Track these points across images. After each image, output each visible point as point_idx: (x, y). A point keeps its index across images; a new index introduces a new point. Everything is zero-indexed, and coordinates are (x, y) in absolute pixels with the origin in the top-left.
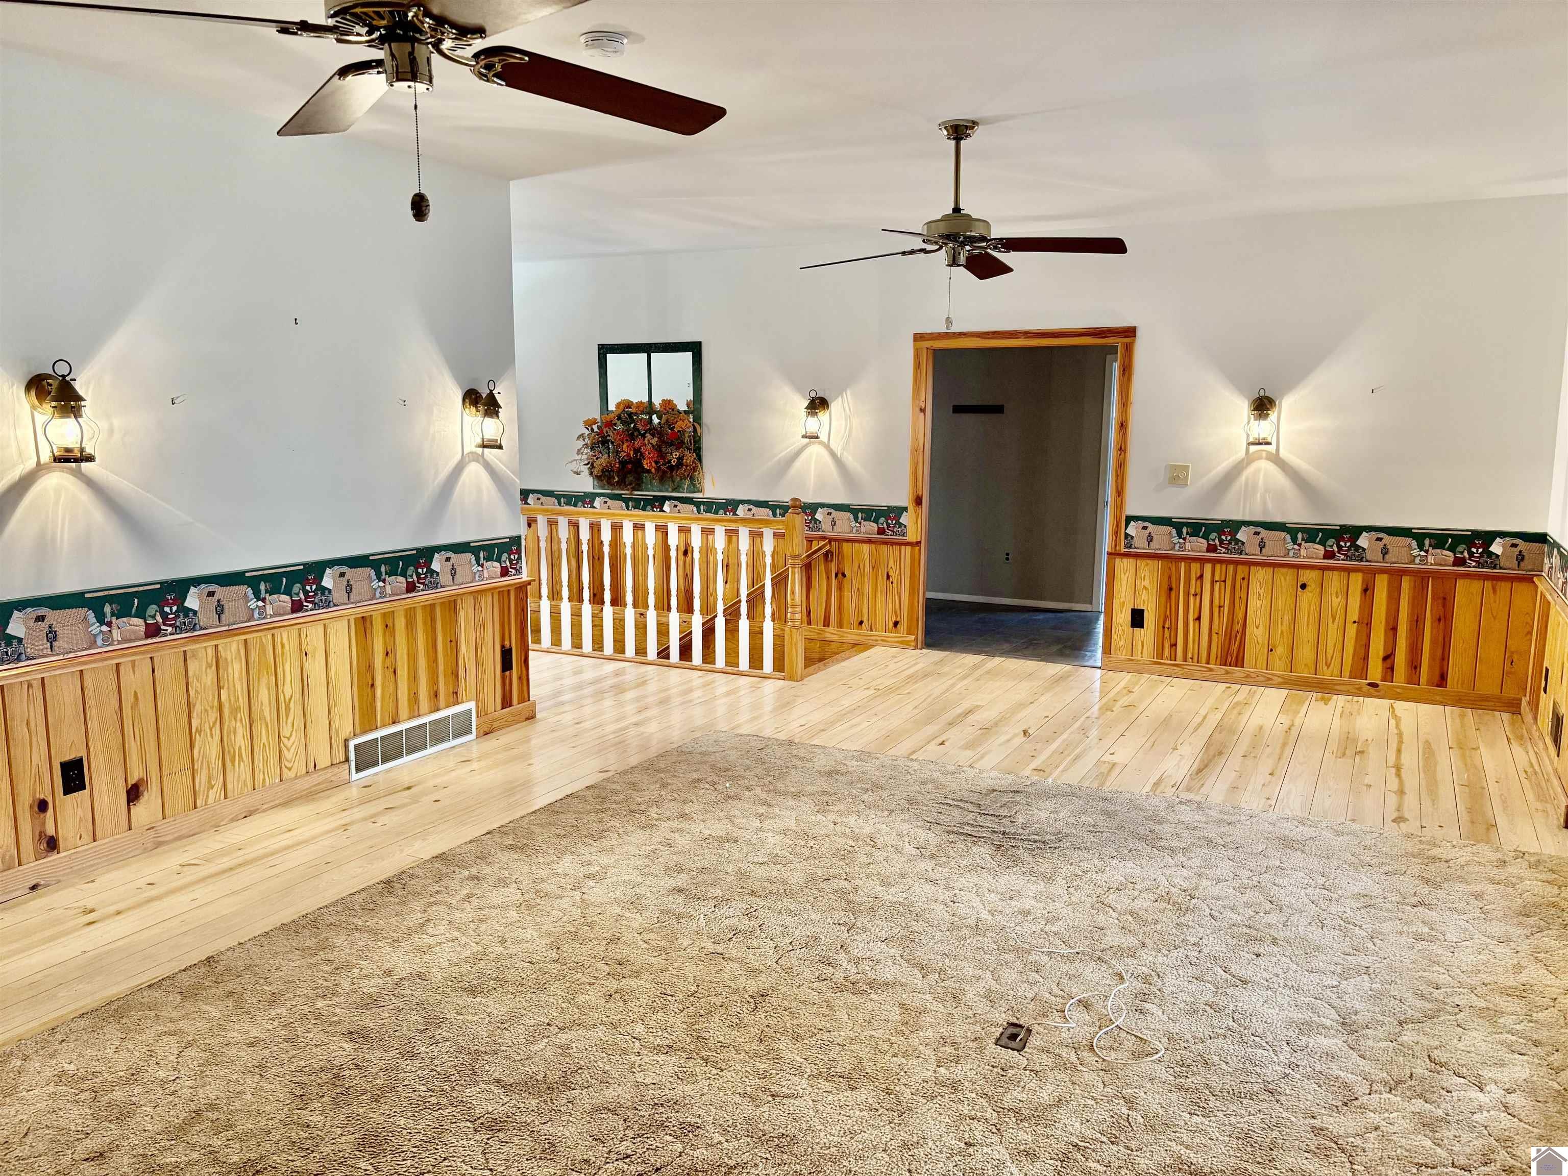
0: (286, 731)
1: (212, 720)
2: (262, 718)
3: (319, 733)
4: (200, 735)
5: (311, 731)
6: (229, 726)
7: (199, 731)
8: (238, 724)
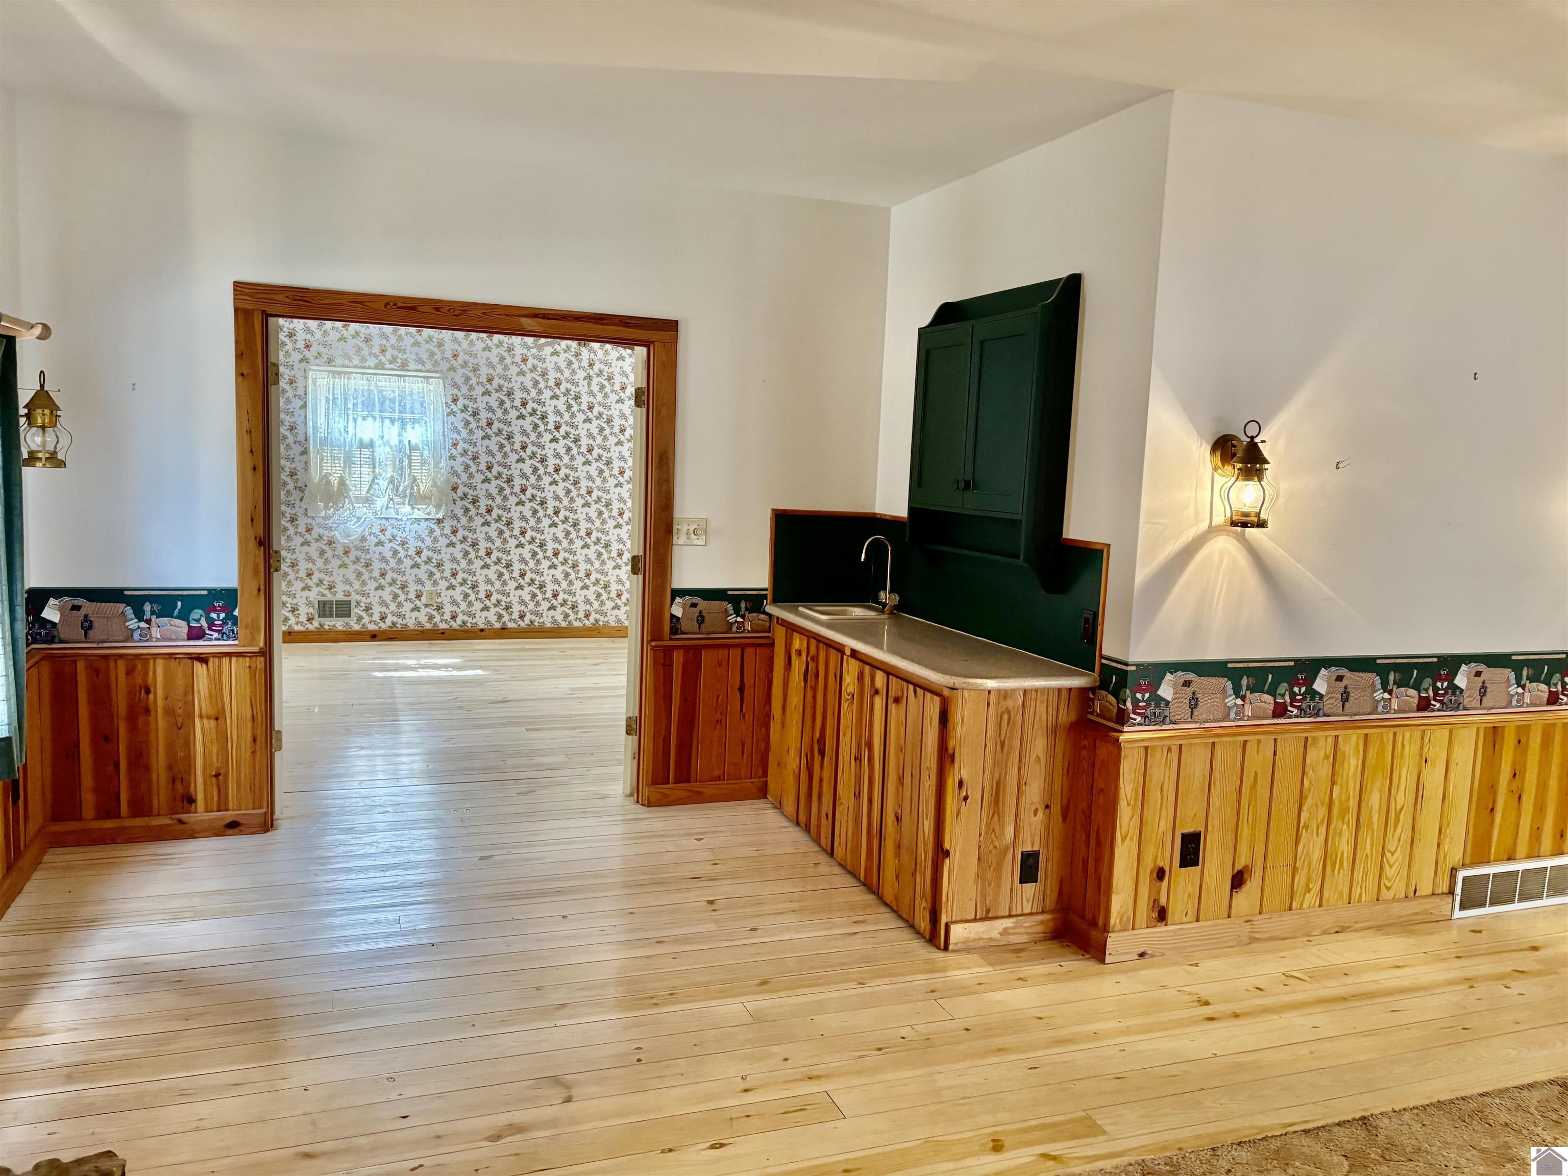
0: (1391, 845)
1: (1320, 817)
2: (1370, 824)
3: (1426, 854)
4: (1306, 832)
5: (1416, 850)
6: (1335, 828)
7: (1306, 827)
8: (1345, 827)
